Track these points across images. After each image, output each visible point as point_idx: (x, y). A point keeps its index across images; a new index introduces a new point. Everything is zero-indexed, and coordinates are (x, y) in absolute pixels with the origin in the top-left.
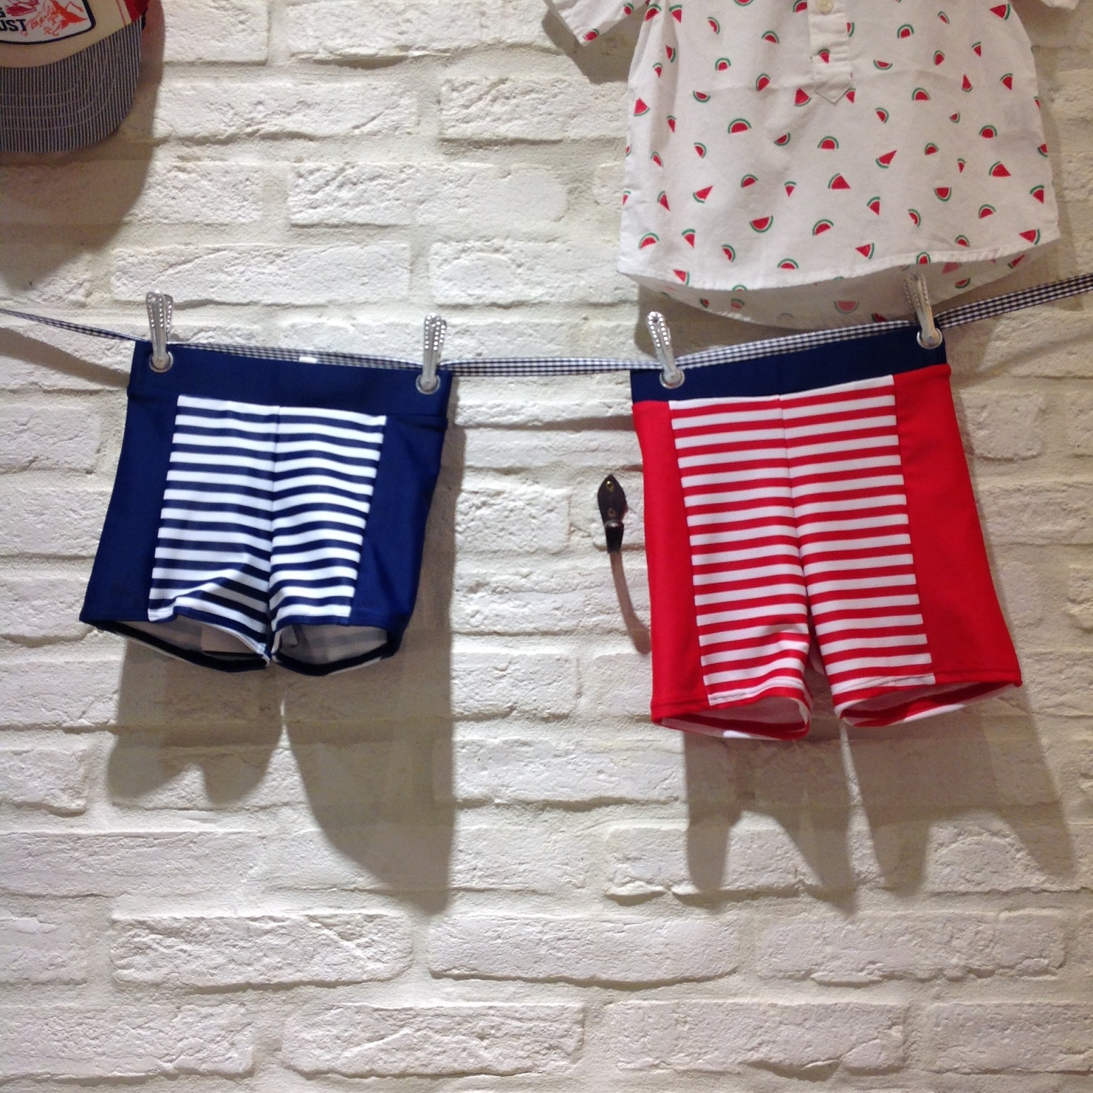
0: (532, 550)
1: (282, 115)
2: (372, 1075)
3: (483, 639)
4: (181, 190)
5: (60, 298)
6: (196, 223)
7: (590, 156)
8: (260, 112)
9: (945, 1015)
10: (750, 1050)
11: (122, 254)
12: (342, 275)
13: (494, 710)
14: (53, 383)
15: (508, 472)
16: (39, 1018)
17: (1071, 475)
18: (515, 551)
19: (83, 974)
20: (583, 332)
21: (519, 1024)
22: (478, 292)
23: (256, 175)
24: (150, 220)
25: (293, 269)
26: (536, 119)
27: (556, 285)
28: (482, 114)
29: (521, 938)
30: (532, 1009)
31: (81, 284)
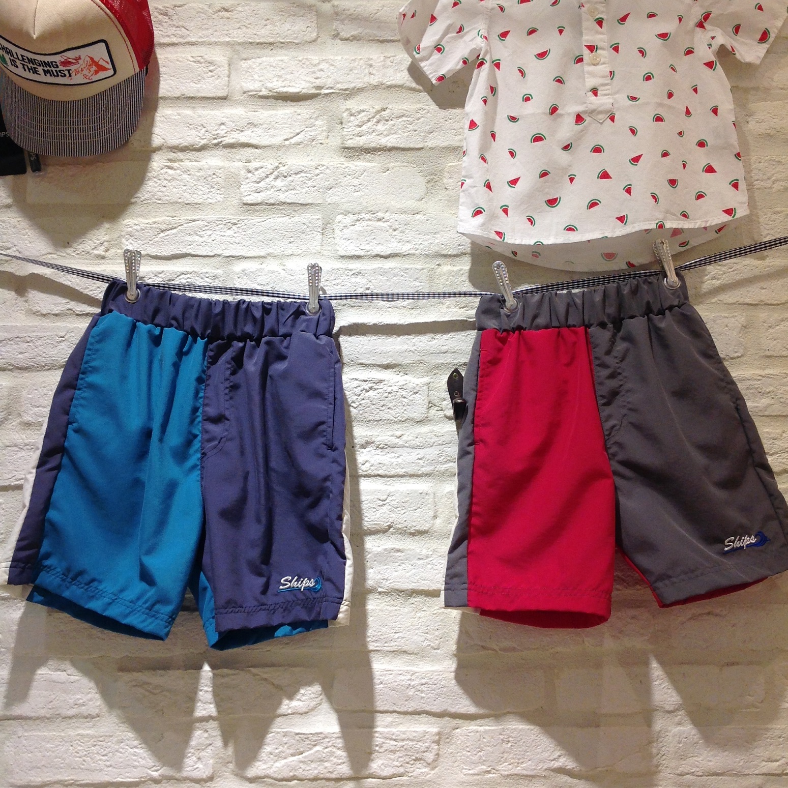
0: (403, 420)
1: (238, 132)
2: (295, 779)
3: (370, 479)
4: (169, 181)
5: (88, 252)
6: (179, 203)
7: (441, 158)
8: (222, 130)
9: (685, 736)
10: (552, 761)
11: (129, 223)
12: (276, 237)
13: (378, 527)
14: (83, 310)
15: (387, 367)
16: (66, 742)
17: (764, 369)
18: (392, 420)
19: (97, 711)
20: (437, 274)
21: (395, 743)
22: (367, 247)
23: (220, 171)
24: (149, 201)
25: (245, 233)
26: (406, 134)
27: (419, 242)
28: (371, 131)
29: (396, 684)
30: (404, 733)
31: (102, 244)
